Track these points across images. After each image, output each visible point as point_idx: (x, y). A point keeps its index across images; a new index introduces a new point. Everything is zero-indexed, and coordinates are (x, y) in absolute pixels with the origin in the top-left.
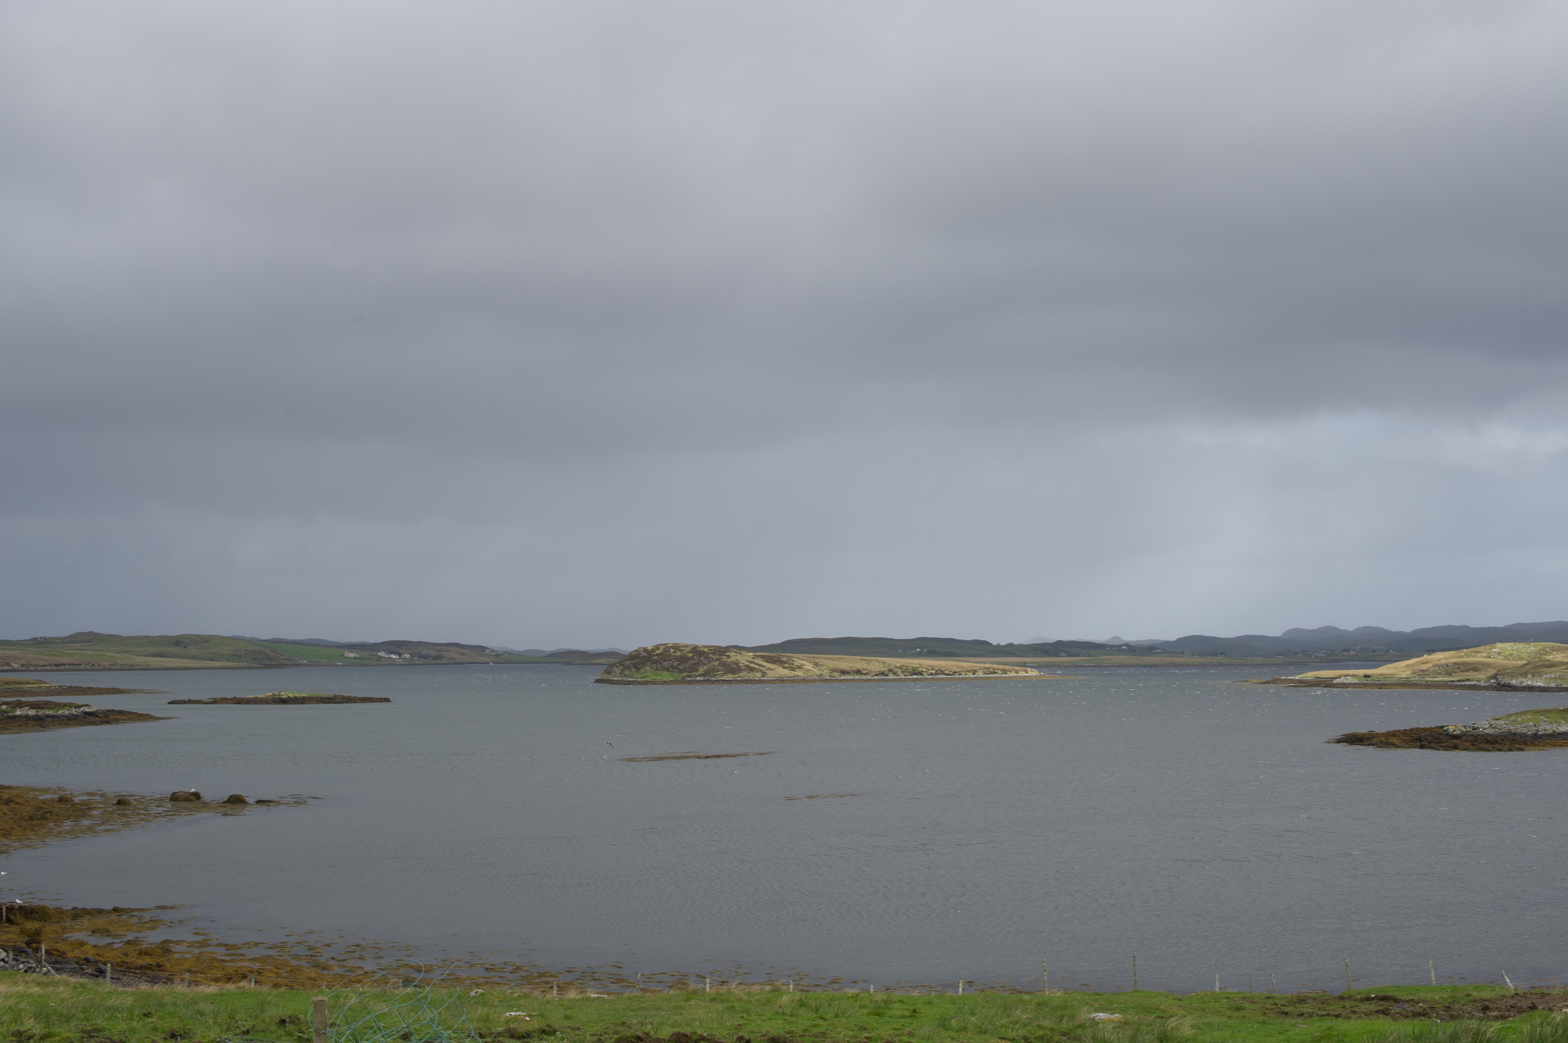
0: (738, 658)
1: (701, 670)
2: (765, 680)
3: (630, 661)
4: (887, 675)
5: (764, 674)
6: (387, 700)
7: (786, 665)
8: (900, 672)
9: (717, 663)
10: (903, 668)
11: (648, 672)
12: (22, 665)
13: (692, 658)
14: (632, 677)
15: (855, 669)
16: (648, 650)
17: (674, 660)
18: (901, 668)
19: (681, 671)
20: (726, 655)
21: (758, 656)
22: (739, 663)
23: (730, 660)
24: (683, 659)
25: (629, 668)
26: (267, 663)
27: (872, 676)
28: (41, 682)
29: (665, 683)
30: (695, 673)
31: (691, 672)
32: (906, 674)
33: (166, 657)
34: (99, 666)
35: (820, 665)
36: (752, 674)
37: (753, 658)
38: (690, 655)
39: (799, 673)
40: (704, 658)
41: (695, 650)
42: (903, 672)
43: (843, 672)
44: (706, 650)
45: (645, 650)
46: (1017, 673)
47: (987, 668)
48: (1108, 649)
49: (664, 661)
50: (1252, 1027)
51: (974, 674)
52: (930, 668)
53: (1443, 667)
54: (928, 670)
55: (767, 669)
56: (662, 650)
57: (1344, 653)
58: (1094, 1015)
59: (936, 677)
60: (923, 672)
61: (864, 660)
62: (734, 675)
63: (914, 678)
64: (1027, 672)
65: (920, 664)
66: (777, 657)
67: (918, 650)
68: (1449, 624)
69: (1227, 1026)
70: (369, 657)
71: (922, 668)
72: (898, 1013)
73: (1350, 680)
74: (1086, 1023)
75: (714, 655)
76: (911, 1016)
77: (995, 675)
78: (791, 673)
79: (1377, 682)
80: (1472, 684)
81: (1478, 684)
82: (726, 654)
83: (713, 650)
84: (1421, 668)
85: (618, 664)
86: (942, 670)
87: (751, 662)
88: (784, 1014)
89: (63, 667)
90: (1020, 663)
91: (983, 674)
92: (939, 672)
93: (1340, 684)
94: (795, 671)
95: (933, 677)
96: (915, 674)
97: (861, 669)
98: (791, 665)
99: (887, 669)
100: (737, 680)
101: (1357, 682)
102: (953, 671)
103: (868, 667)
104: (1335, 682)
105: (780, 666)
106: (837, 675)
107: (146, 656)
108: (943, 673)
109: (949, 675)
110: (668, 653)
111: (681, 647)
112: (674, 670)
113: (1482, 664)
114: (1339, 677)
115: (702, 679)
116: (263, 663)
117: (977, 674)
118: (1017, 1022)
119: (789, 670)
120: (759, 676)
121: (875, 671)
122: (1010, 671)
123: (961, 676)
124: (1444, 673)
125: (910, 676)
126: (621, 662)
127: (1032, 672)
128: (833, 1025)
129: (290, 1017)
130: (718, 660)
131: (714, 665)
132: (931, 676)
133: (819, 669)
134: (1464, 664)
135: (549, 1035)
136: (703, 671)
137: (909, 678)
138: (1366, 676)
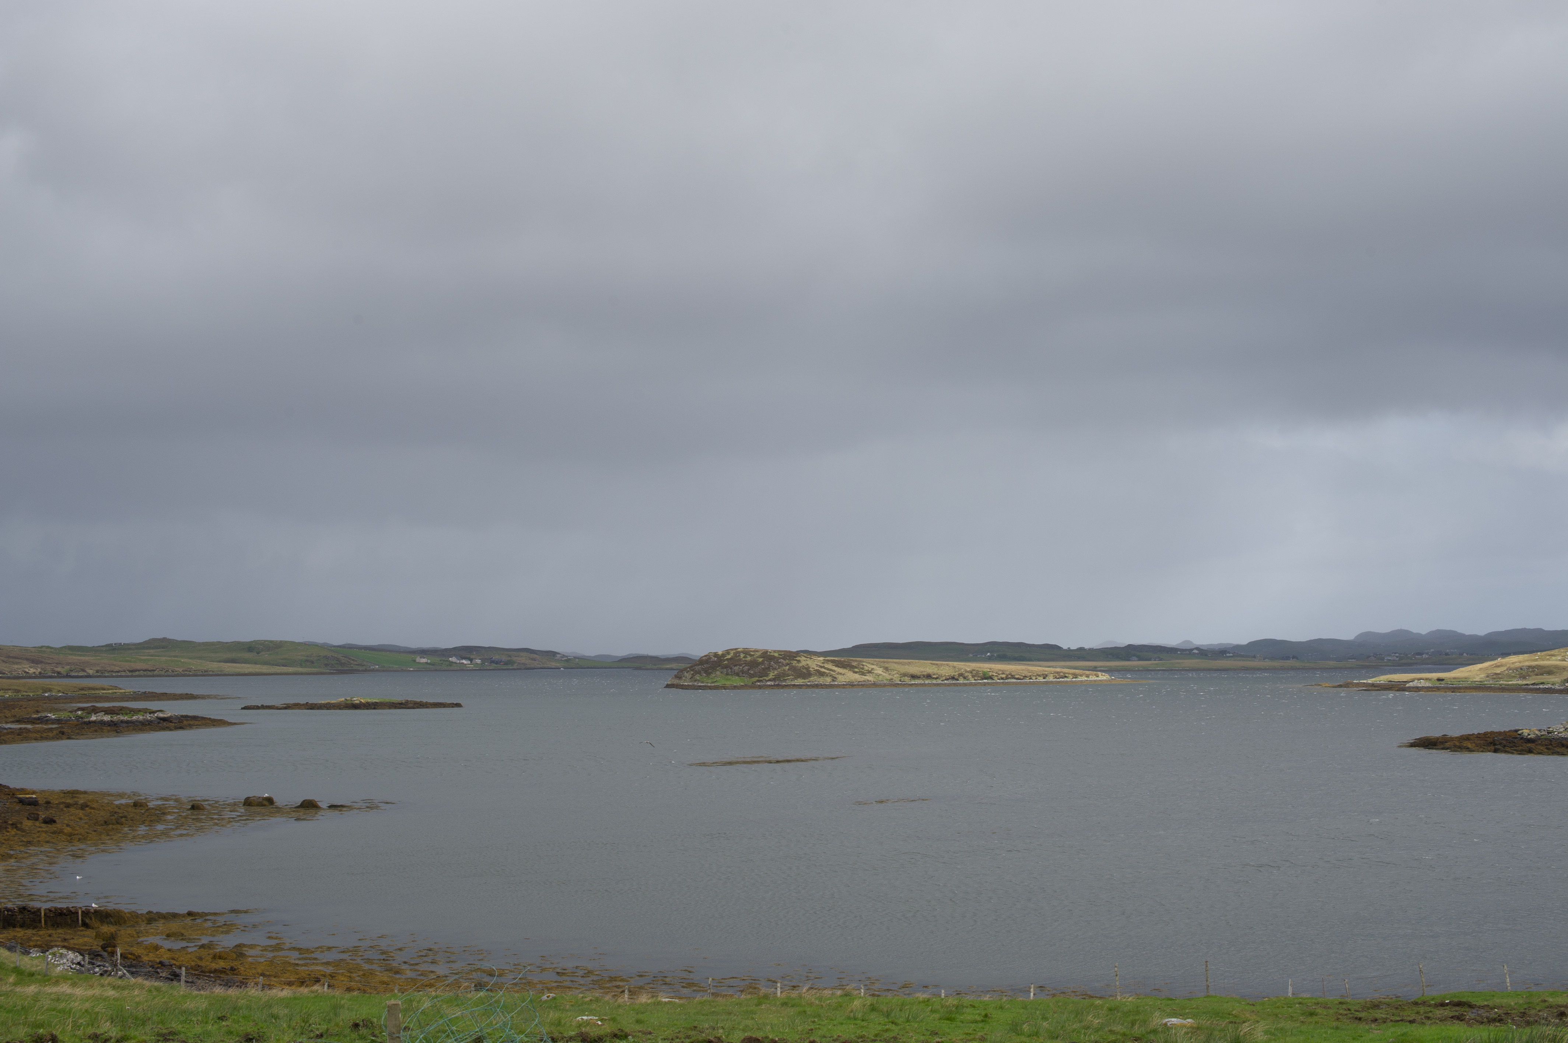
0: (808, 662)
1: (771, 675)
2: (835, 684)
3: (700, 666)
4: (958, 680)
5: (834, 679)
6: (458, 705)
7: (856, 670)
8: (971, 677)
9: (787, 667)
10: (974, 672)
11: (719, 677)
12: (97, 671)
13: (762, 663)
14: (703, 682)
15: (925, 673)
16: (718, 654)
17: (744, 665)
18: (971, 673)
19: (751, 676)
20: (796, 660)
21: (828, 661)
22: (809, 667)
23: (801, 665)
24: (754, 664)
25: (699, 673)
26: (339, 668)
27: (942, 681)
28: (116, 688)
29: (735, 687)
30: (765, 678)
31: (761, 677)
32: (976, 678)
33: (239, 663)
34: (173, 671)
35: (890, 670)
36: (822, 678)
37: (823, 663)
38: (761, 660)
39: (869, 678)
40: (774, 662)
41: (765, 655)
42: (973, 677)
43: (913, 677)
44: (776, 655)
45: (716, 655)
46: (1088, 677)
47: (1058, 673)
48: (1179, 652)
49: (735, 666)
50: (1326, 1033)
51: (1044, 678)
52: (1001, 673)
53: (1517, 670)
54: (999, 674)
55: (837, 674)
56: (732, 655)
57: (1417, 656)
58: (1167, 1020)
59: (1006, 681)
60: (993, 677)
61: (934, 664)
62: (805, 679)
63: (984, 683)
64: (1098, 676)
65: (990, 669)
66: (847, 662)
67: (988, 654)
68: (1523, 627)
69: (1300, 1031)
70: (441, 662)
71: (993, 672)
72: (969, 1018)
73: (1423, 684)
74: (1159, 1028)
75: (785, 660)
76: (983, 1021)
77: (1066, 679)
78: (861, 677)
79: (1451, 686)
80: (1547, 687)
81: (1553, 687)
82: (796, 658)
83: (783, 654)
84: (1495, 672)
85: (688, 669)
86: (1013, 674)
87: (821, 667)
88: (855, 1019)
89: (137, 673)
90: (1091, 667)
91: (1054, 679)
92: (1010, 676)
93: (1413, 687)
94: (865, 676)
95: (1004, 681)
96: (986, 679)
97: (931, 673)
98: (861, 670)
99: (957, 673)
100: (807, 685)
101: (1430, 685)
102: (1023, 675)
103: (938, 671)
104: (1407, 685)
105: (850, 670)
106: (907, 680)
107: (220, 662)
108: (1013, 677)
109: (1020, 679)
110: (738, 658)
111: (751, 651)
112: (744, 675)
113: (1557, 667)
114: (1413, 681)
115: (773, 684)
116: (335, 669)
117: (1047, 678)
118: (1088, 1028)
119: (859, 675)
120: (829, 681)
121: (945, 675)
122: (1081, 676)
123: (1032, 680)
124: (1518, 676)
125: (980, 680)
126: (691, 667)
127: (1103, 677)
128: (904, 1030)
129: (363, 1021)
130: (788, 664)
131: (784, 670)
132: (1002, 681)
133: (889, 674)
134: (1538, 667)
135: (621, 1039)
136: (773, 676)
137: (980, 683)
138: (1439, 680)
